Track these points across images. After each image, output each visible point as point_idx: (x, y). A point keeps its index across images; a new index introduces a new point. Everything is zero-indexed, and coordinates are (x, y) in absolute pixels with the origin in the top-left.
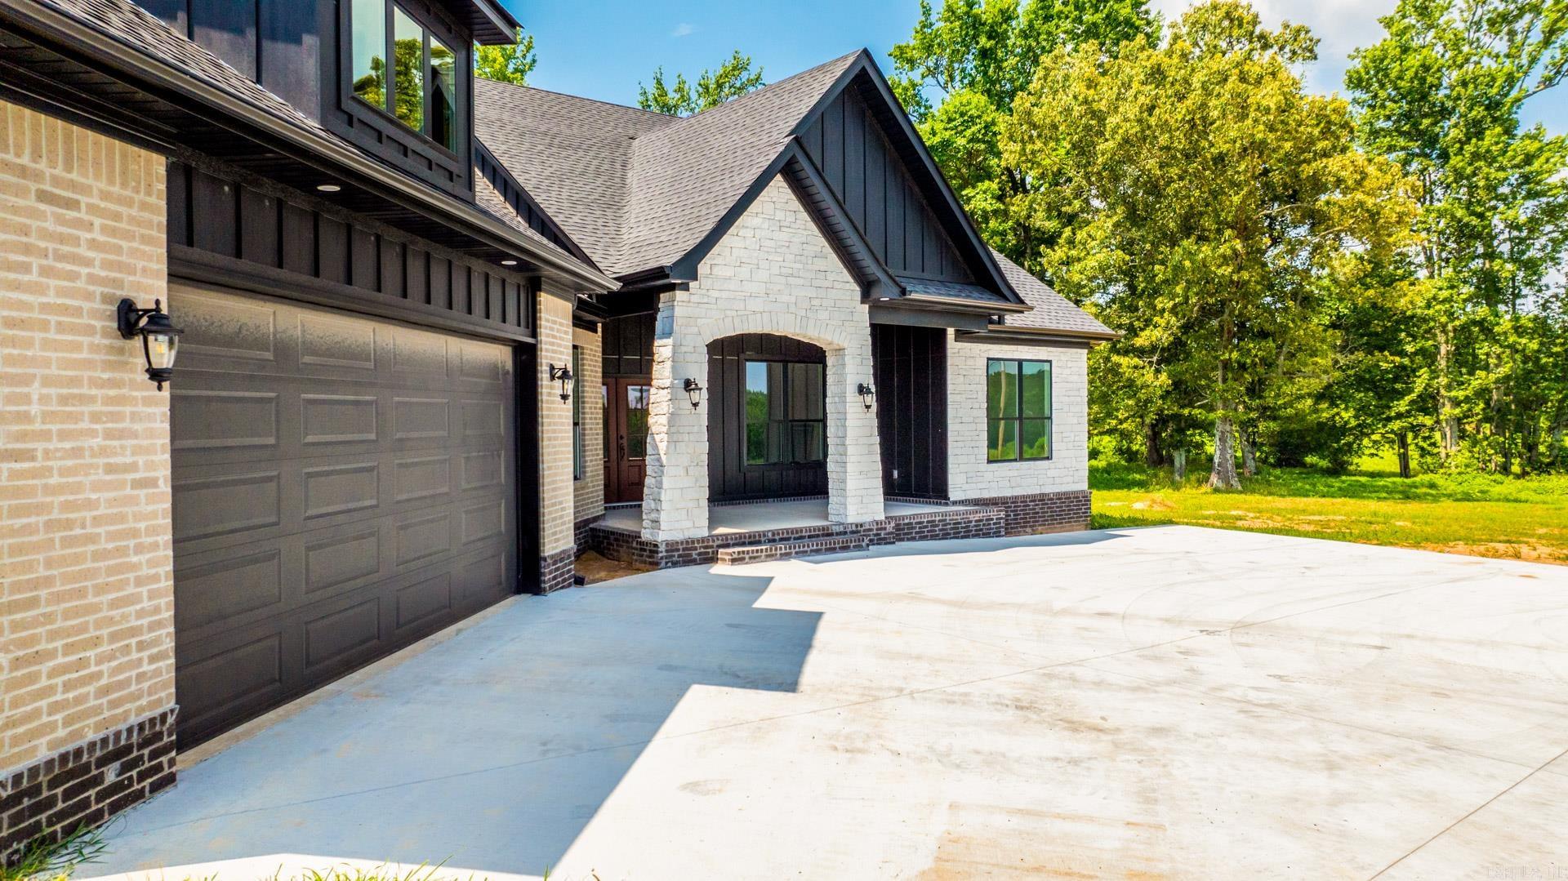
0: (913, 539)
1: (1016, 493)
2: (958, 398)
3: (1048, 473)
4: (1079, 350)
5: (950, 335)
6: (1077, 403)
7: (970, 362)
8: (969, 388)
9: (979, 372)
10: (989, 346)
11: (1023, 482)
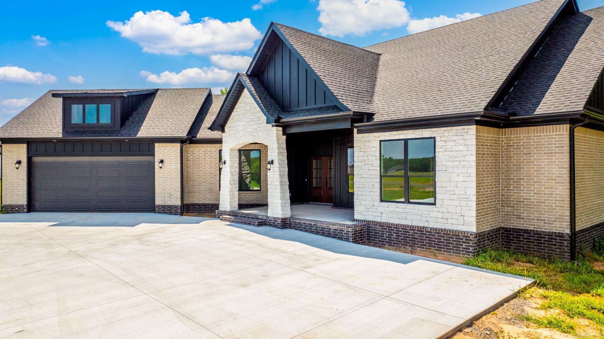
1: (402, 223)
3: (432, 214)
4: (466, 127)
5: (355, 130)
6: (463, 166)
7: (368, 144)
8: (366, 158)
9: (374, 149)
10: (381, 134)
11: (408, 217)
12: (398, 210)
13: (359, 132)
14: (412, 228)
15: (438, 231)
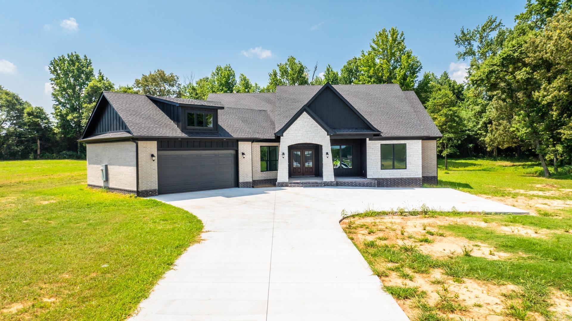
0: (346, 186)
1: (392, 177)
2: (370, 154)
3: (405, 173)
4: (418, 140)
5: (368, 139)
6: (417, 154)
7: (374, 145)
8: (374, 151)
9: (378, 148)
10: (381, 141)
11: (394, 175)
12: (390, 172)
13: (370, 140)
14: (398, 179)
15: (408, 179)
